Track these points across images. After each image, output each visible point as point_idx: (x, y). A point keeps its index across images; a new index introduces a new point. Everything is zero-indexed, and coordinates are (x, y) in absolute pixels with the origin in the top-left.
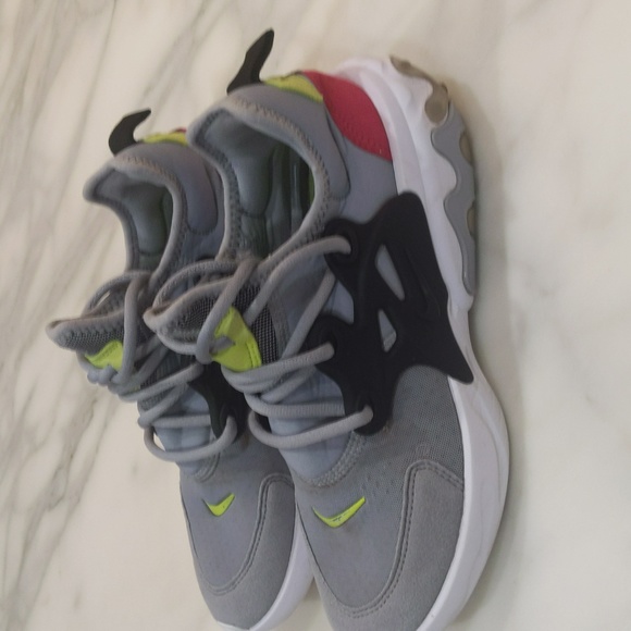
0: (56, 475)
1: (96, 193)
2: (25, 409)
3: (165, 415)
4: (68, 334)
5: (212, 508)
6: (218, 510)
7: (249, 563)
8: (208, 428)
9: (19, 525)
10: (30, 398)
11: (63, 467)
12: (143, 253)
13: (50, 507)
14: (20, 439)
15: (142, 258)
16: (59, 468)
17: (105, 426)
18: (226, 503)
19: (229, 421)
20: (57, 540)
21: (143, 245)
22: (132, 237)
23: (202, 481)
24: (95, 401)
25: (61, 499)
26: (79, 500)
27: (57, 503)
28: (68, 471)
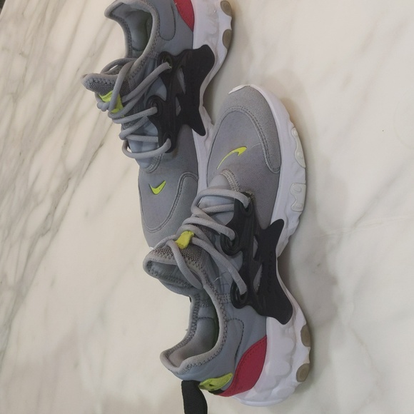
0: (47, 217)
1: (112, 14)
2: (34, 183)
3: (132, 134)
4: (91, 81)
5: (153, 189)
6: (156, 191)
7: (169, 217)
8: (156, 144)
9: (26, 245)
10: (37, 177)
11: (51, 214)
12: (134, 49)
13: (43, 235)
14: (29, 201)
15: (134, 52)
16: (49, 214)
17: (74, 192)
18: (161, 187)
19: (168, 140)
20: (44, 252)
21: (134, 45)
22: (129, 40)
23: (150, 172)
24: (70, 179)
25: (49, 230)
26: (58, 230)
27: (46, 232)
28: (53, 216)
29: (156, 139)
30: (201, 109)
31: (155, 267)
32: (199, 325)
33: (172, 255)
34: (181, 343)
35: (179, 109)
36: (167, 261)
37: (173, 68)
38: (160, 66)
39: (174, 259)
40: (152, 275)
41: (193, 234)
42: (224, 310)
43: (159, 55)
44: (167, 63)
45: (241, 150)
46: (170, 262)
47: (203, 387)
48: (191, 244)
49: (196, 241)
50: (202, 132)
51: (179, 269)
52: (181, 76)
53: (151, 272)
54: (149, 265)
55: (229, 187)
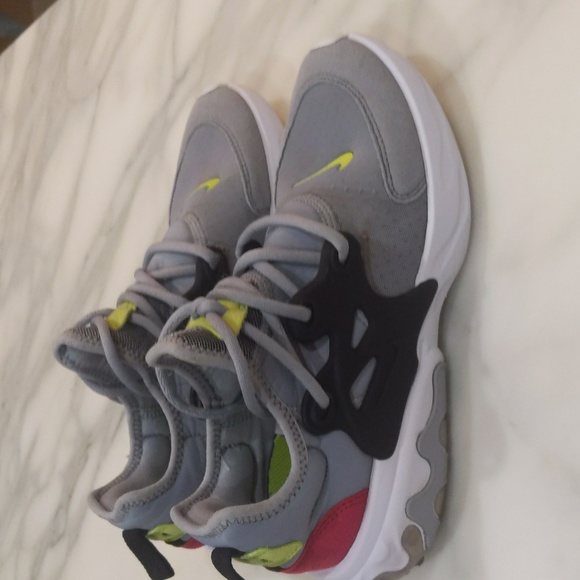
0: (57, 514)
11: (63, 506)
13: (53, 544)
14: (24, 485)
16: (60, 507)
25: (62, 536)
27: (59, 539)
28: (67, 510)
31: (71, 355)
32: (146, 447)
33: (99, 339)
34: (121, 476)
36: (90, 348)
39: (101, 345)
40: (65, 364)
41: (134, 308)
42: (180, 422)
45: (212, 184)
46: (95, 350)
47: (154, 537)
48: (129, 322)
49: (137, 319)
51: (106, 361)
53: (64, 360)
54: (62, 351)
55: (191, 240)
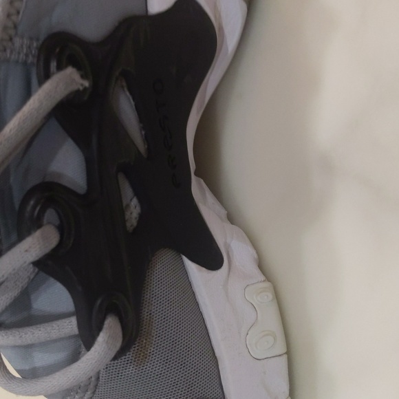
29: (70, 326)
30: (198, 189)
35: (133, 210)
37: (95, 85)
38: (47, 86)
43: (40, 49)
44: (70, 71)
50: (211, 258)
52: (126, 108)
